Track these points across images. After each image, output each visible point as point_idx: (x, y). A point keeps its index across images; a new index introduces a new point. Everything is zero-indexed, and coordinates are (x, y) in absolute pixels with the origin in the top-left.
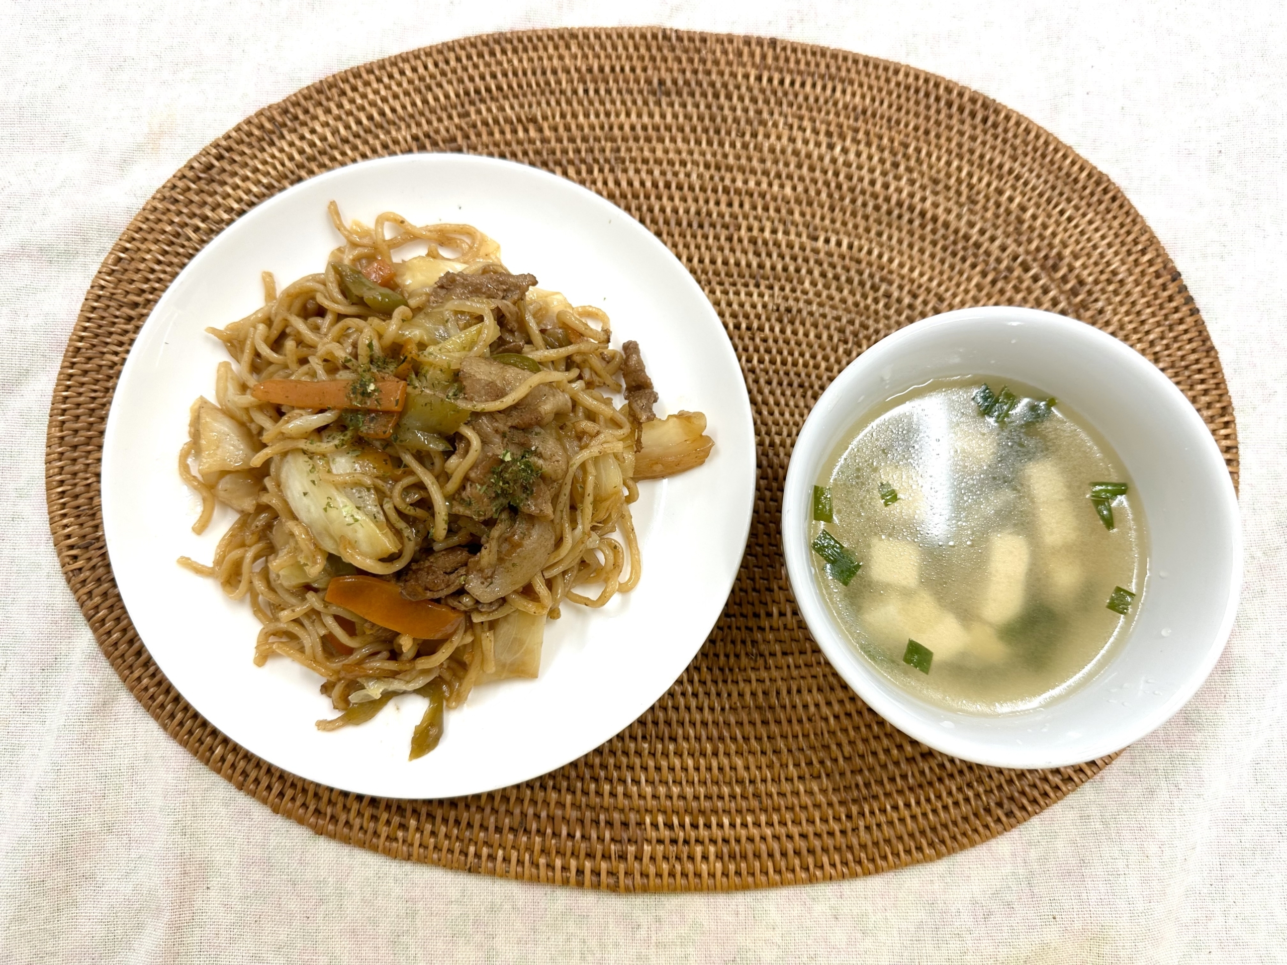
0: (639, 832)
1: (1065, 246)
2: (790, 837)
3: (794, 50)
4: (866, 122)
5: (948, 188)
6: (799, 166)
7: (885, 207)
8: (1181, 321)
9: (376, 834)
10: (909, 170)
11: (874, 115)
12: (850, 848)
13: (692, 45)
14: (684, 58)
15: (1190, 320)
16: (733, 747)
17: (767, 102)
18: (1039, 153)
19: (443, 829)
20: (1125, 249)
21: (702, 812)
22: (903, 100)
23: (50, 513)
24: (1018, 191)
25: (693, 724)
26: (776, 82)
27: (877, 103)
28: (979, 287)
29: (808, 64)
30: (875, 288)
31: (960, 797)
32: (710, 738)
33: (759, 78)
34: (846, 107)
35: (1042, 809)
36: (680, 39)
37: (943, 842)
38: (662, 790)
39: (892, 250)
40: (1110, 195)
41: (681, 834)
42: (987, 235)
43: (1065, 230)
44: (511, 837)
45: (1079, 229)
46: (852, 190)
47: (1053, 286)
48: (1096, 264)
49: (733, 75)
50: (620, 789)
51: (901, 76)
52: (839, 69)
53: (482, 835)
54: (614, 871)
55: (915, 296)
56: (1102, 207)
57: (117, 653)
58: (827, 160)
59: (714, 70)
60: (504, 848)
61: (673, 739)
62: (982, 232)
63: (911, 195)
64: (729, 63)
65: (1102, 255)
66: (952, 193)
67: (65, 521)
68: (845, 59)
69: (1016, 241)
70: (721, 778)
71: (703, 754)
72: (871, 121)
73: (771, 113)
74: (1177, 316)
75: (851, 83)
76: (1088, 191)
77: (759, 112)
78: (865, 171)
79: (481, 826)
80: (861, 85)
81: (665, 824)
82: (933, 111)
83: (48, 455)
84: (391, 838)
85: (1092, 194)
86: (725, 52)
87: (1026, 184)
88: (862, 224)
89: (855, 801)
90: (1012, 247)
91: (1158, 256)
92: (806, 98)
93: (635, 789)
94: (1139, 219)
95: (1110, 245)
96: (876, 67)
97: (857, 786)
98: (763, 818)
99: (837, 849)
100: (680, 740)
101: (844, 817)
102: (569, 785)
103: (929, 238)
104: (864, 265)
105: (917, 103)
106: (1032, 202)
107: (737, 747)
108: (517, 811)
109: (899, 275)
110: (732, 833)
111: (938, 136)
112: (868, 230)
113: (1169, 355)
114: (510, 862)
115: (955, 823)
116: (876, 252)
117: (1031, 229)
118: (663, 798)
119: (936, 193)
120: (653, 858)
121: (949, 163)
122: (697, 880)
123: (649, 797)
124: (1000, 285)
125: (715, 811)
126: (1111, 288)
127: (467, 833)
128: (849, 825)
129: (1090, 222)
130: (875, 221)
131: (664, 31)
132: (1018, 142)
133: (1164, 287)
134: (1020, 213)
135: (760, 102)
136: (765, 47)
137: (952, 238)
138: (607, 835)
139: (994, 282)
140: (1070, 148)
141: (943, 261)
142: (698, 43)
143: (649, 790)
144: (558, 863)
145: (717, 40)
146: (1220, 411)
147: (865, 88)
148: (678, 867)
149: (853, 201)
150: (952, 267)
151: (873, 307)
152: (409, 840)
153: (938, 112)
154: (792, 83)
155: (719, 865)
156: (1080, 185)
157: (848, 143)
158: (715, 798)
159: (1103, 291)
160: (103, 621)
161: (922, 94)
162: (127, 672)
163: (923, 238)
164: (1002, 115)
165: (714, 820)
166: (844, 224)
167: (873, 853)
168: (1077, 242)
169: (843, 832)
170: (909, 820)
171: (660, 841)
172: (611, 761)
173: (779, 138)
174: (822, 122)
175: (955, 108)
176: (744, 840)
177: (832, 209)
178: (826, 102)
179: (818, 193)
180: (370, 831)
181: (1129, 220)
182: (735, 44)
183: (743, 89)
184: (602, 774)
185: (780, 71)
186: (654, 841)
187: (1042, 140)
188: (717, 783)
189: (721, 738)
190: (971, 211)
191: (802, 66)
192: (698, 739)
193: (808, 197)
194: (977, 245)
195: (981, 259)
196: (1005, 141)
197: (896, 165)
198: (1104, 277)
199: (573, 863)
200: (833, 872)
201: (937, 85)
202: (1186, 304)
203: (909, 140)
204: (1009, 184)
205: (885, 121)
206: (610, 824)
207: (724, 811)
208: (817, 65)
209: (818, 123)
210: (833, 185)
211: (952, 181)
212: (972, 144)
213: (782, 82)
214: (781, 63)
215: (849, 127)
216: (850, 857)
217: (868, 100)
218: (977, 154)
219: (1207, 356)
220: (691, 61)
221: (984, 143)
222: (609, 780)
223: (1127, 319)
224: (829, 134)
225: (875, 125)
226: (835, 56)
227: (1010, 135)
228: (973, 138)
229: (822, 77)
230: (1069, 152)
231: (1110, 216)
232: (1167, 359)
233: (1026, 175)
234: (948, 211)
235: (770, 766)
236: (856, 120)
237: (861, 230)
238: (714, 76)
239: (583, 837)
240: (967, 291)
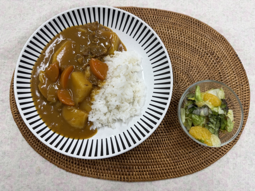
0: (132, 170)
1: (215, 50)
2: (163, 170)
3: (160, 11)
4: (175, 25)
5: (191, 39)
6: (162, 34)
7: (179, 43)
8: (238, 65)
9: (79, 171)
10: (184, 35)
11: (176, 24)
12: (175, 172)
13: (140, 10)
14: (138, 13)
15: (240, 64)
16: (151, 152)
17: (155, 22)
18: (209, 32)
19: (93, 170)
20: (227, 50)
21: (145, 165)
22: (182, 21)
23: (11, 106)
24: (205, 39)
25: (143, 147)
26: (157, 18)
27: (177, 22)
28: (198, 58)
29: (163, 14)
30: (178, 59)
31: (197, 161)
32: (147, 150)
33: (153, 17)
34: (171, 22)
35: (213, 163)
36: (137, 9)
37: (194, 170)
38: (137, 161)
39: (181, 51)
40: (223, 40)
41: (141, 170)
42: (200, 48)
43: (215, 47)
44: (106, 171)
45: (218, 47)
46: (172, 39)
47: (213, 58)
48: (221, 53)
49: (148, 16)
50: (129, 161)
51: (182, 16)
52: (169, 15)
53: (101, 171)
54: (128, 178)
55: (186, 60)
56: (222, 42)
57: (25, 135)
58: (167, 33)
59: (144, 15)
60: (105, 173)
61: (139, 150)
62: (199, 47)
63: (184, 40)
64: (147, 14)
65: (222, 52)
66: (192, 40)
67: (14, 108)
68: (170, 13)
69: (205, 49)
70: (149, 158)
71: (145, 154)
72: (176, 25)
73: (156, 24)
74: (237, 64)
75: (172, 18)
76: (219, 39)
77: (154, 24)
78: (175, 35)
79: (100, 169)
80: (174, 18)
81: (138, 168)
82: (188, 23)
83: (10, 95)
84: (82, 172)
85: (220, 39)
86: (146, 12)
87: (207, 37)
88: (175, 46)
89: (176, 162)
90: (205, 50)
91: (233, 52)
92: (163, 21)
93: (131, 161)
94: (229, 44)
95: (224, 50)
96: (177, 14)
97: (176, 159)
98: (158, 166)
99: (173, 172)
100: (140, 151)
101: (174, 166)
102: (118, 160)
103: (188, 48)
104: (175, 54)
105: (185, 22)
106: (208, 41)
107: (152, 152)
108: (108, 166)
109: (182, 56)
110: (151, 169)
111: (189, 28)
112: (176, 47)
113: (236, 71)
114: (106, 176)
115: (196, 166)
116: (177, 52)
117: (208, 47)
118: (137, 162)
119: (189, 40)
120: (135, 175)
121: (192, 34)
122: (144, 179)
123: (134, 163)
124: (202, 58)
125: (148, 165)
126: (224, 58)
127: (98, 171)
128: (175, 167)
129: (220, 45)
130: (177, 45)
131: (134, 8)
132: (205, 29)
133: (235, 58)
134: (206, 43)
135: (154, 22)
136: (154, 11)
137: (193, 49)
138: (126, 170)
139: (201, 57)
140: (215, 30)
141: (191, 53)
142: (141, 10)
143: (134, 161)
144: (116, 176)
145: (145, 9)
146: (246, 82)
147: (175, 19)
148: (141, 177)
149: (173, 41)
150: (193, 54)
151: (177, 62)
152: (86, 172)
153: (189, 23)
154: (160, 18)
155: (149, 176)
156: (217, 38)
157: (171, 30)
158: (148, 162)
159: (223, 59)
160: (22, 129)
161: (186, 20)
162: (27, 139)
163: (187, 49)
164: (202, 24)
165: (148, 167)
166: (171, 46)
167: (180, 173)
168: (217, 49)
169: (174, 168)
170: (187, 166)
171: (137, 171)
172: (127, 155)
173: (158, 29)
174: (166, 26)
175: (192, 23)
176: (154, 171)
177: (169, 43)
178: (167, 21)
179: (166, 40)
180: (78, 171)
181: (227, 45)
182: (148, 10)
183: (150, 19)
184: (125, 158)
185: (158, 15)
186: (136, 171)
187: (210, 29)
188: (148, 159)
189: (149, 150)
190: (196, 43)
191: (162, 14)
192: (144, 150)
193: (164, 40)
194: (198, 50)
195: (198, 53)
196: (203, 29)
197: (181, 34)
198: (223, 56)
199: (119, 176)
200: (172, 176)
201: (189, 18)
202: (239, 61)
203: (184, 29)
204: (203, 38)
205: (179, 25)
206: (127, 168)
207: (150, 165)
208: (165, 14)
209: (165, 26)
210: (169, 38)
211: (192, 37)
212: (196, 30)
213: (158, 18)
214: (158, 14)
215: (172, 26)
216: (175, 173)
217: (175, 21)
218: (197, 32)
219: (243, 72)
220: (140, 13)
221: (198, 30)
222: (126, 159)
223: (227, 64)
224: (168, 28)
225: (177, 26)
226: (168, 12)
227: (204, 28)
228: (196, 29)
229: (166, 16)
230: (215, 31)
231: (224, 44)
232: (235, 72)
233: (207, 36)
234: (192, 43)
235: (159, 155)
236: (173, 25)
237: (174, 47)
238: (144, 17)
239: (121, 171)
240: (196, 59)
